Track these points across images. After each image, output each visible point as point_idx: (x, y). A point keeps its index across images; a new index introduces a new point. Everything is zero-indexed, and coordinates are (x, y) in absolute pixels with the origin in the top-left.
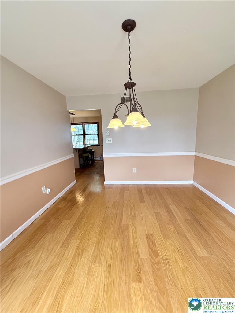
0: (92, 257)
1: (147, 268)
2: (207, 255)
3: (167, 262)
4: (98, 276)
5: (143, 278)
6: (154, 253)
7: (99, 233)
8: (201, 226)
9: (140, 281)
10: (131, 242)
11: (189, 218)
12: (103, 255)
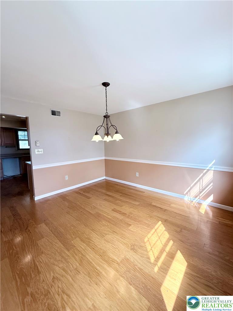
0: (99, 236)
1: (128, 220)
2: (139, 203)
3: (131, 213)
4: (113, 238)
5: (130, 223)
6: (124, 214)
7: (86, 226)
8: (128, 195)
9: (131, 225)
10: (109, 217)
11: (121, 194)
12: (103, 231)
